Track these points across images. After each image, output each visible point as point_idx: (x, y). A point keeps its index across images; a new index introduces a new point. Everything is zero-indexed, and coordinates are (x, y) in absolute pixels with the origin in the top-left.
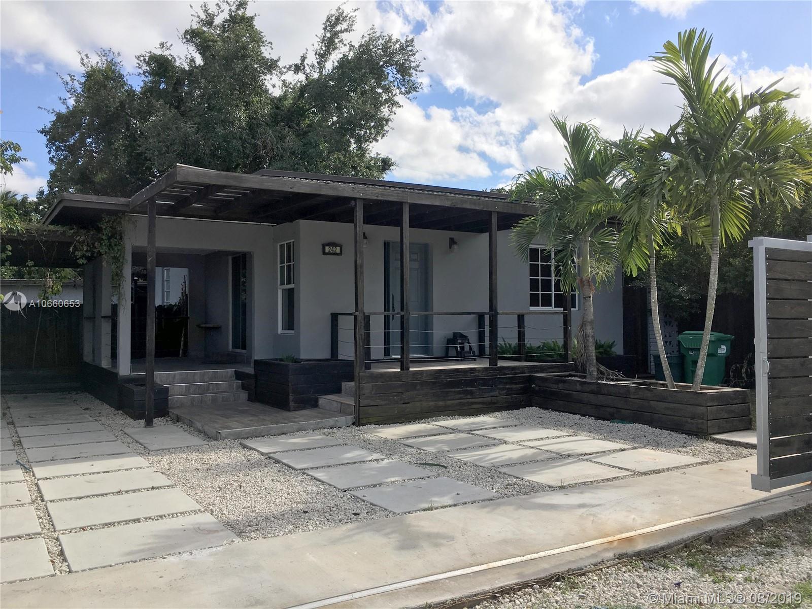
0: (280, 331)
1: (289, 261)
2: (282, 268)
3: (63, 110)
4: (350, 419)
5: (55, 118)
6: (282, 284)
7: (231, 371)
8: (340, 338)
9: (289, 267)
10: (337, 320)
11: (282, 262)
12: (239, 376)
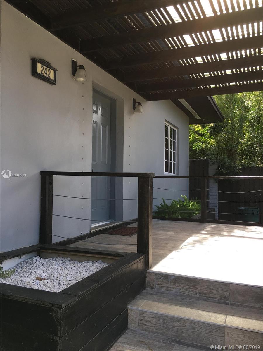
8: (55, 210)
10: (51, 183)
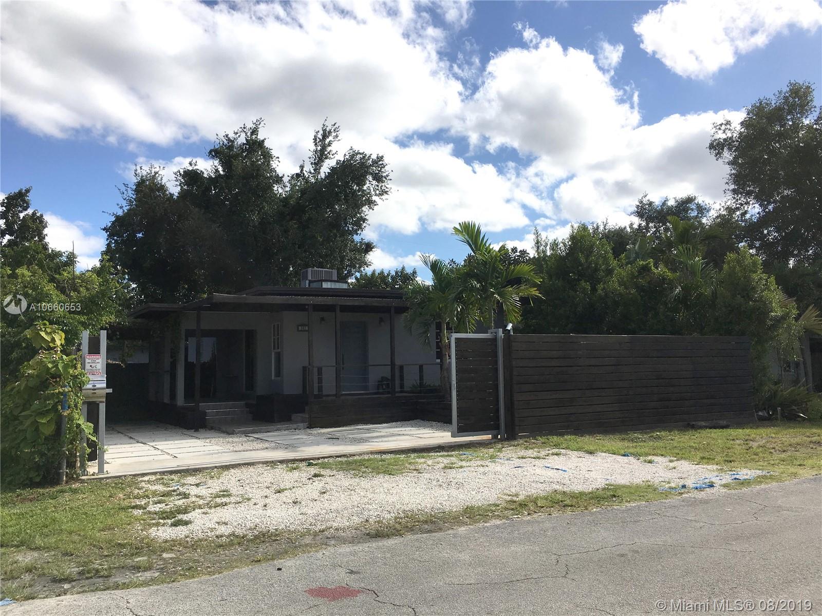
0: (273, 378)
1: (278, 335)
2: (274, 339)
3: (120, 213)
4: (306, 424)
5: (114, 219)
6: (274, 349)
7: (243, 403)
9: (278, 339)
11: (274, 335)
12: (247, 405)
